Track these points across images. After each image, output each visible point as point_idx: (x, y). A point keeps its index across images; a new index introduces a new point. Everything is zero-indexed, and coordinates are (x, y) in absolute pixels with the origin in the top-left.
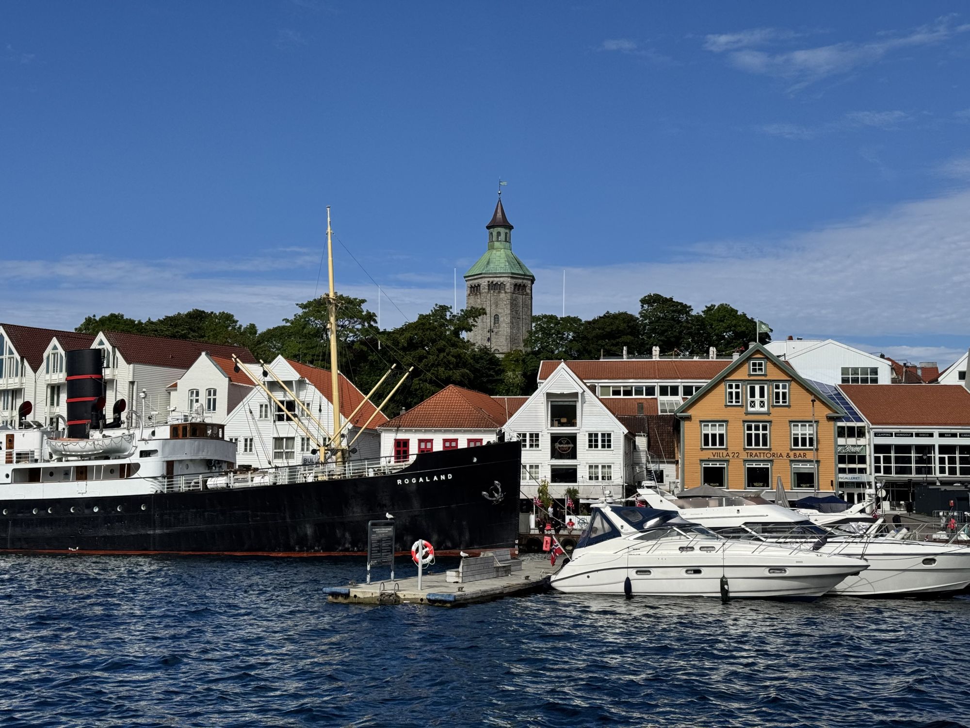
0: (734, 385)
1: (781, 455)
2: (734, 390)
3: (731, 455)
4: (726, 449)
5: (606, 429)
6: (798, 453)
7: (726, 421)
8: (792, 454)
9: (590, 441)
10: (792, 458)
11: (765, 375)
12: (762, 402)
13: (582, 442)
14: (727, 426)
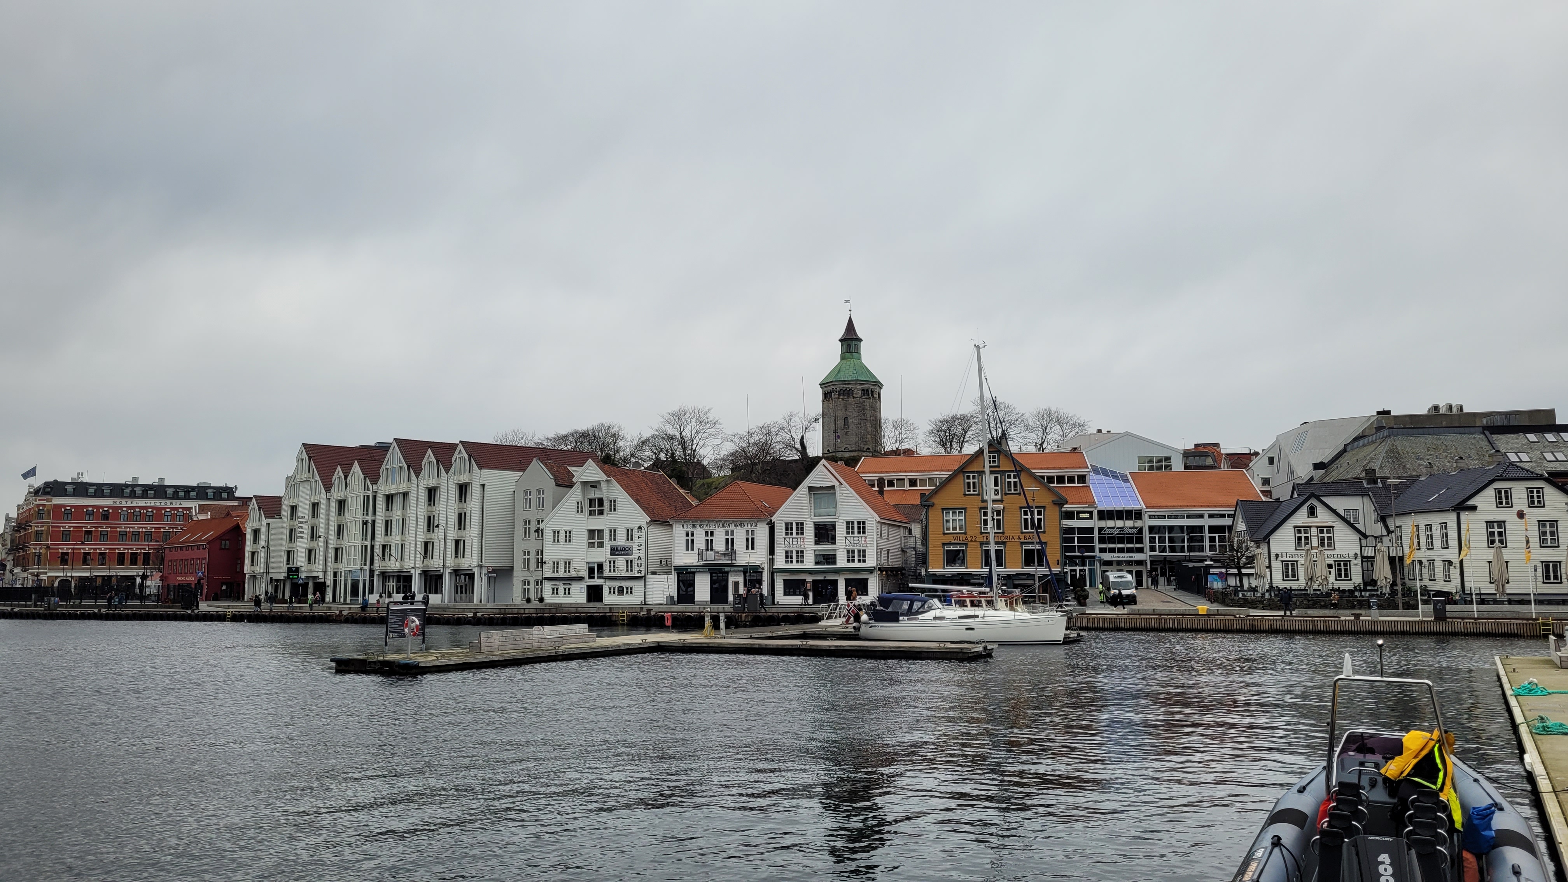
0: (971, 475)
1: (1013, 538)
2: (971, 481)
3: (970, 539)
4: (965, 533)
5: (861, 518)
6: (1028, 535)
7: (965, 509)
8: (1022, 536)
9: (848, 528)
10: (1023, 540)
11: (998, 466)
12: (996, 490)
13: (841, 531)
14: (965, 512)
